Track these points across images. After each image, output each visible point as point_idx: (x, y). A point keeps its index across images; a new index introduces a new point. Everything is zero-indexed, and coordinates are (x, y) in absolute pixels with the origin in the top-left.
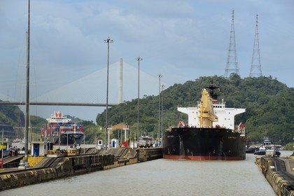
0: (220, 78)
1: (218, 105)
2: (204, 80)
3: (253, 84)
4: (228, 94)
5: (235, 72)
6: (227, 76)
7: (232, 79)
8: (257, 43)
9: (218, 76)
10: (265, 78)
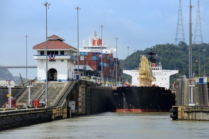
0: (171, 45)
1: (156, 68)
2: (159, 47)
3: (196, 49)
4: (177, 57)
5: (182, 40)
6: (177, 43)
7: (181, 46)
8: (198, 18)
9: (170, 44)
10: (205, 44)
